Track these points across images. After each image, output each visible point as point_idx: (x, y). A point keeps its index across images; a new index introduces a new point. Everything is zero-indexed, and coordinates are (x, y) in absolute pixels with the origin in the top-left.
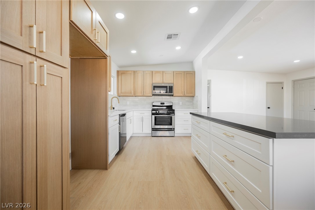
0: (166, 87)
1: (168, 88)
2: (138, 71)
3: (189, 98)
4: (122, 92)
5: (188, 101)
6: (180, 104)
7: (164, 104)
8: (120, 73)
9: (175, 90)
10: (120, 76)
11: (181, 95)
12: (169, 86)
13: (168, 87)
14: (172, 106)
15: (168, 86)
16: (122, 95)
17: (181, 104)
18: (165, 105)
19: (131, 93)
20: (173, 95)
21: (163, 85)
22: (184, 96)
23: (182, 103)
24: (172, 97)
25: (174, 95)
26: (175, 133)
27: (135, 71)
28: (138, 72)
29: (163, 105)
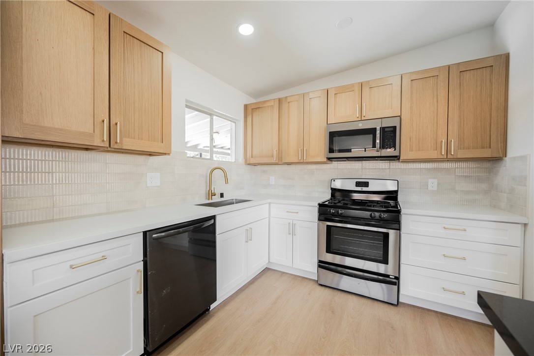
0: (372, 131)
1: (378, 135)
2: (288, 98)
3: (472, 165)
4: (254, 153)
5: (466, 177)
6: (430, 188)
7: (366, 184)
8: (250, 109)
9: (405, 138)
10: (250, 116)
11: (434, 155)
12: (383, 129)
13: (378, 132)
14: (396, 192)
15: (378, 128)
16: (253, 161)
17: (435, 188)
18: (371, 188)
19: (272, 156)
20: (396, 158)
21: (361, 126)
22: (448, 160)
23: (438, 184)
24: (395, 165)
25: (401, 158)
26: (401, 292)
27: (282, 98)
28: (289, 100)
29: (365, 189)
